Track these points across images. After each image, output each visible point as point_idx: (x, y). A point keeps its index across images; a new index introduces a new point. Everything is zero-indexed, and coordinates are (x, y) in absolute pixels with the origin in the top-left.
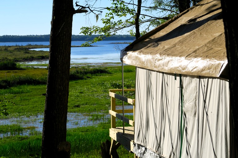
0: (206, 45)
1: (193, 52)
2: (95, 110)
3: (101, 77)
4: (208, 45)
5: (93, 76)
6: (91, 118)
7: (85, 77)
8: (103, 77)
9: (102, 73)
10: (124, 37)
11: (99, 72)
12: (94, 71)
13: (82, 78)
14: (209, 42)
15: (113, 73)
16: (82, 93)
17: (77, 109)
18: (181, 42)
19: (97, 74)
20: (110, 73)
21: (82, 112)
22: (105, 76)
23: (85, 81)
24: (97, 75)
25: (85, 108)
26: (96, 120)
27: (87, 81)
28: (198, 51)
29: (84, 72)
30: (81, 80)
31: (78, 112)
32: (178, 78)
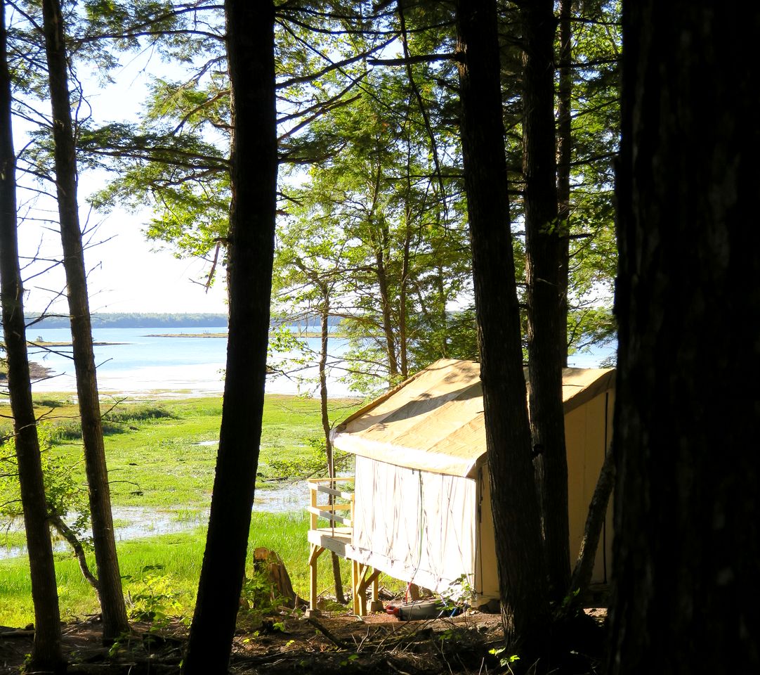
0: (447, 439)
1: (435, 446)
2: (176, 501)
3: (160, 426)
4: (450, 438)
5: (143, 426)
6: (175, 517)
7: (126, 427)
8: (165, 427)
9: (160, 417)
10: (179, 319)
11: (153, 415)
12: (142, 414)
13: (119, 431)
14: (450, 435)
15: (182, 417)
16: (134, 464)
17: (138, 499)
18: (415, 429)
19: (151, 421)
20: (177, 418)
21: (152, 504)
22: (168, 424)
23: (129, 437)
24: (149, 423)
25: (155, 497)
26: (188, 520)
27: (133, 436)
28: (439, 446)
29: (121, 415)
30: (118, 435)
31: (143, 506)
32: (417, 473)
